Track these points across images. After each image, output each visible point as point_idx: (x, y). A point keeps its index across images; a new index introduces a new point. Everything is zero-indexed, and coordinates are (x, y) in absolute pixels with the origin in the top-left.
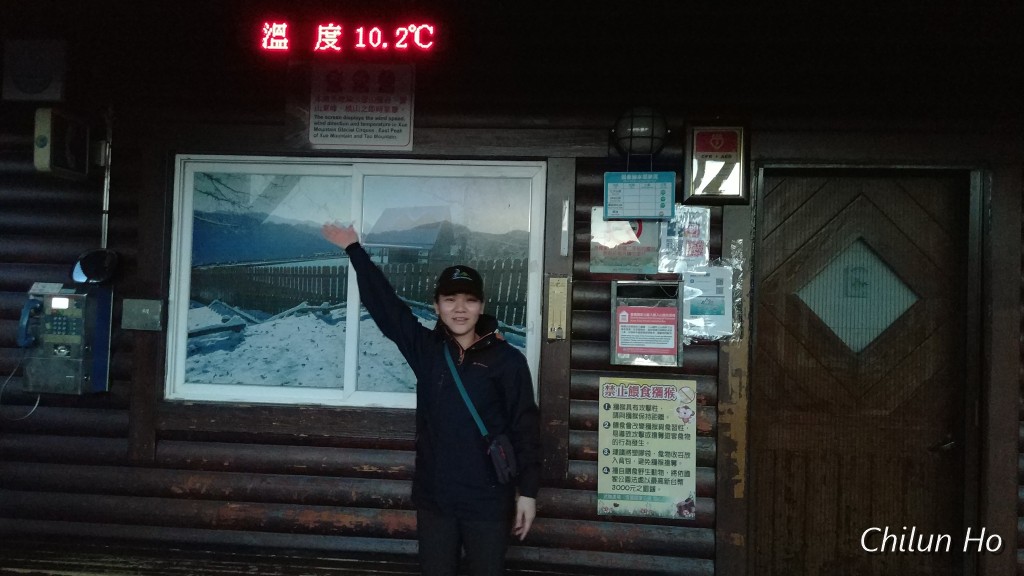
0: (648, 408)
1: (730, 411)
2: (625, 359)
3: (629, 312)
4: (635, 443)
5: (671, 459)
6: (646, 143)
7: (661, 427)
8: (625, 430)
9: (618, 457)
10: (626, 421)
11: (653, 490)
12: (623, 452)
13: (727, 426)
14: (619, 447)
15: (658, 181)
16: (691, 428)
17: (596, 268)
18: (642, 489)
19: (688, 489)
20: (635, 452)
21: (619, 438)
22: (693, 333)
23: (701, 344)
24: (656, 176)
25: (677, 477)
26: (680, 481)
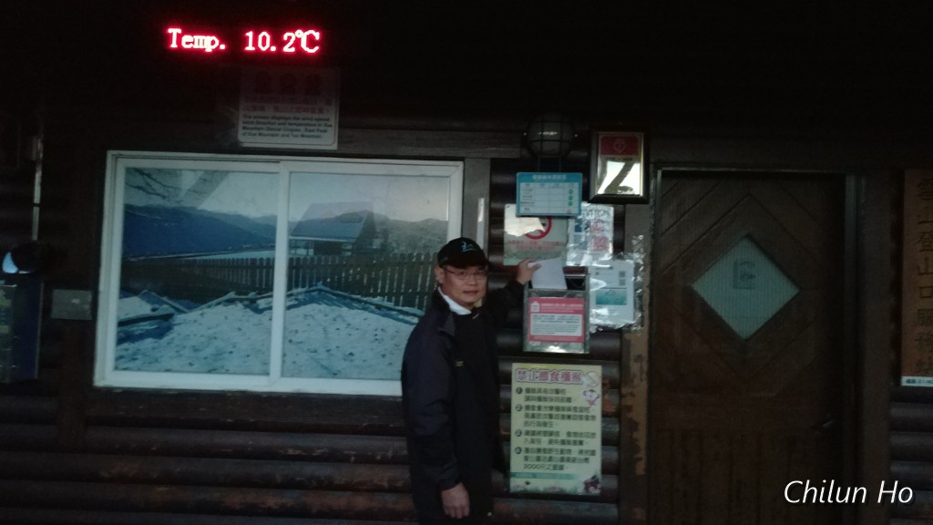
0: (557, 391)
1: (632, 395)
2: (536, 347)
3: (540, 302)
4: (545, 424)
5: (578, 439)
6: (556, 146)
7: (569, 409)
8: (536, 412)
9: (529, 438)
10: (536, 403)
11: (561, 468)
12: (534, 433)
13: (629, 408)
14: (531, 428)
15: (566, 181)
16: (597, 410)
17: (509, 261)
18: (551, 468)
19: (593, 467)
20: (545, 433)
21: (530, 420)
22: (598, 321)
23: (605, 332)
24: (564, 176)
25: (583, 457)
26: (586, 460)
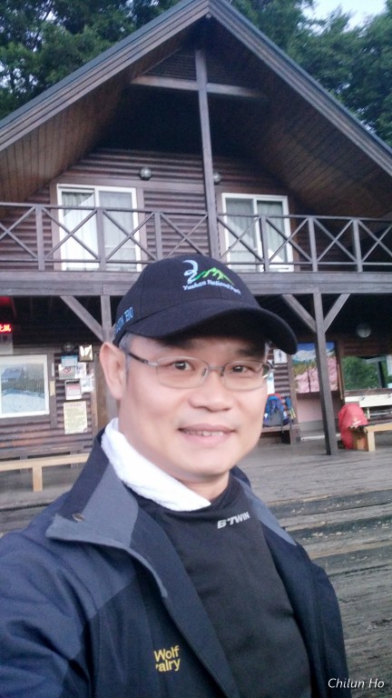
0: (75, 409)
1: (93, 408)
2: (69, 398)
3: (69, 388)
5: (81, 420)
6: (70, 350)
7: (78, 413)
9: (69, 421)
10: (70, 413)
11: (78, 427)
13: (93, 411)
15: (73, 358)
16: (85, 412)
17: (61, 378)
18: (75, 427)
19: (86, 425)
20: (73, 419)
21: (69, 417)
22: (84, 391)
23: (86, 394)
25: (83, 424)
